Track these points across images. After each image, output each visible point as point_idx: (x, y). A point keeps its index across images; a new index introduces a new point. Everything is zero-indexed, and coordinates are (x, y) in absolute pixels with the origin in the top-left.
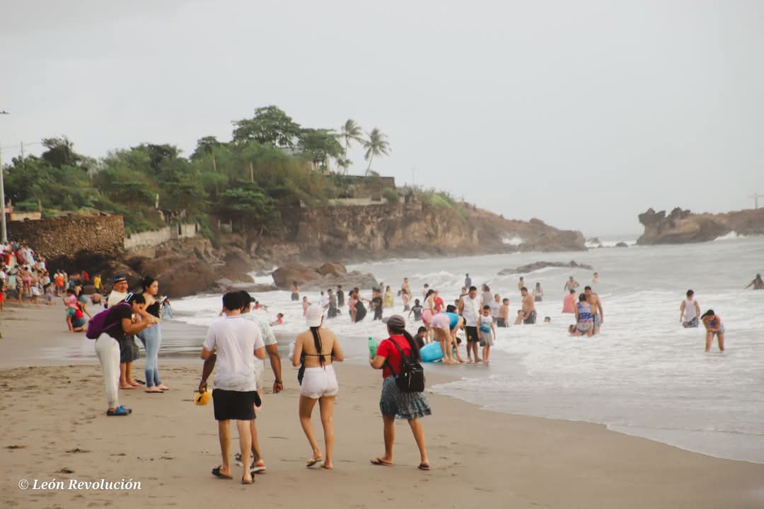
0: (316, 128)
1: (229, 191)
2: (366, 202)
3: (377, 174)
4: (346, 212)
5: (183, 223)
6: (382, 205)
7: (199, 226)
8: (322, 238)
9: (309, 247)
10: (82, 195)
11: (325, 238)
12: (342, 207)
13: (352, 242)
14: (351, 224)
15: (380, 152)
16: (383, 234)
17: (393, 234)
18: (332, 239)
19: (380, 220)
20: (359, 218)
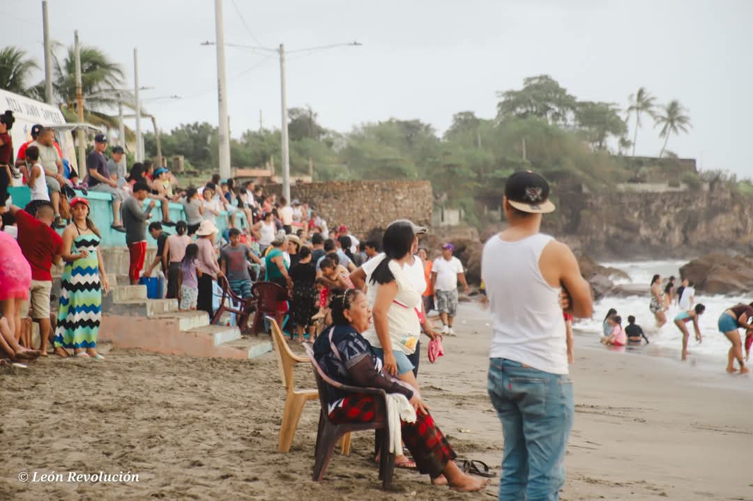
0: (596, 101)
1: (498, 172)
2: (662, 188)
3: (675, 156)
4: (637, 200)
5: (446, 208)
6: (680, 193)
7: (463, 212)
8: (608, 230)
9: (592, 241)
10: (330, 172)
11: (612, 230)
12: (632, 193)
13: (645, 236)
14: (643, 214)
15: (679, 129)
16: (682, 228)
17: (694, 227)
18: (620, 231)
19: (678, 210)
20: (653, 207)
